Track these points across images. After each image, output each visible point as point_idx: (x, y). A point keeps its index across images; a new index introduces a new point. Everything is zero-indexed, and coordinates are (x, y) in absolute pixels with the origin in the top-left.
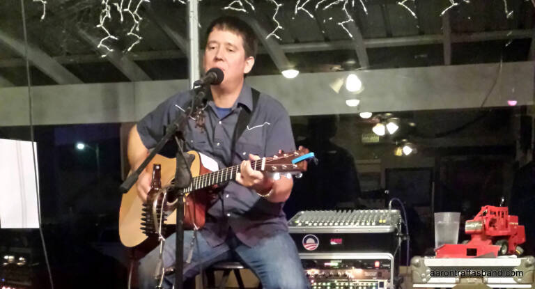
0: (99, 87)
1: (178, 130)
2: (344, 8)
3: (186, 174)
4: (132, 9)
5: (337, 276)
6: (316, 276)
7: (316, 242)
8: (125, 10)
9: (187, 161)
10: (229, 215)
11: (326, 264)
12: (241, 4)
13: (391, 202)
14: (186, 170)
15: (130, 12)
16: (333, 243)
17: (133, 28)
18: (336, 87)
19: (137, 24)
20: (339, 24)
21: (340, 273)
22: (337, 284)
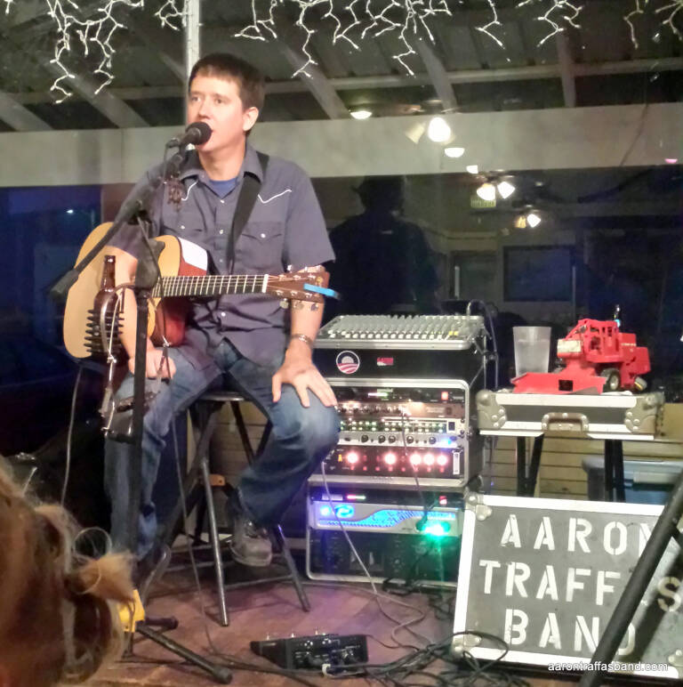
0: (74, 134)
1: (142, 209)
2: (402, 36)
3: (152, 269)
4: (102, 38)
5: (386, 412)
6: (356, 411)
7: (356, 362)
8: (92, 39)
9: (153, 250)
11: (370, 394)
12: (258, 30)
13: (470, 304)
14: (152, 263)
15: (99, 42)
16: (380, 364)
17: (103, 63)
18: (415, 135)
19: (108, 60)
20: (395, 57)
21: (390, 408)
22: (387, 424)
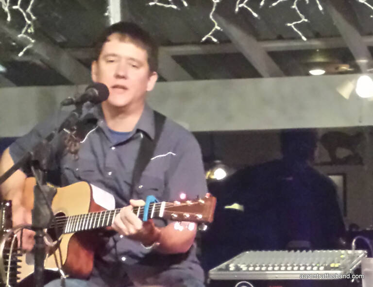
1: (33, 159)
2: (294, 6)
4: (25, 6)
8: (15, 7)
9: (46, 195)
10: (124, 259)
14: (46, 206)
15: (21, 10)
18: (345, 92)
20: (289, 25)
